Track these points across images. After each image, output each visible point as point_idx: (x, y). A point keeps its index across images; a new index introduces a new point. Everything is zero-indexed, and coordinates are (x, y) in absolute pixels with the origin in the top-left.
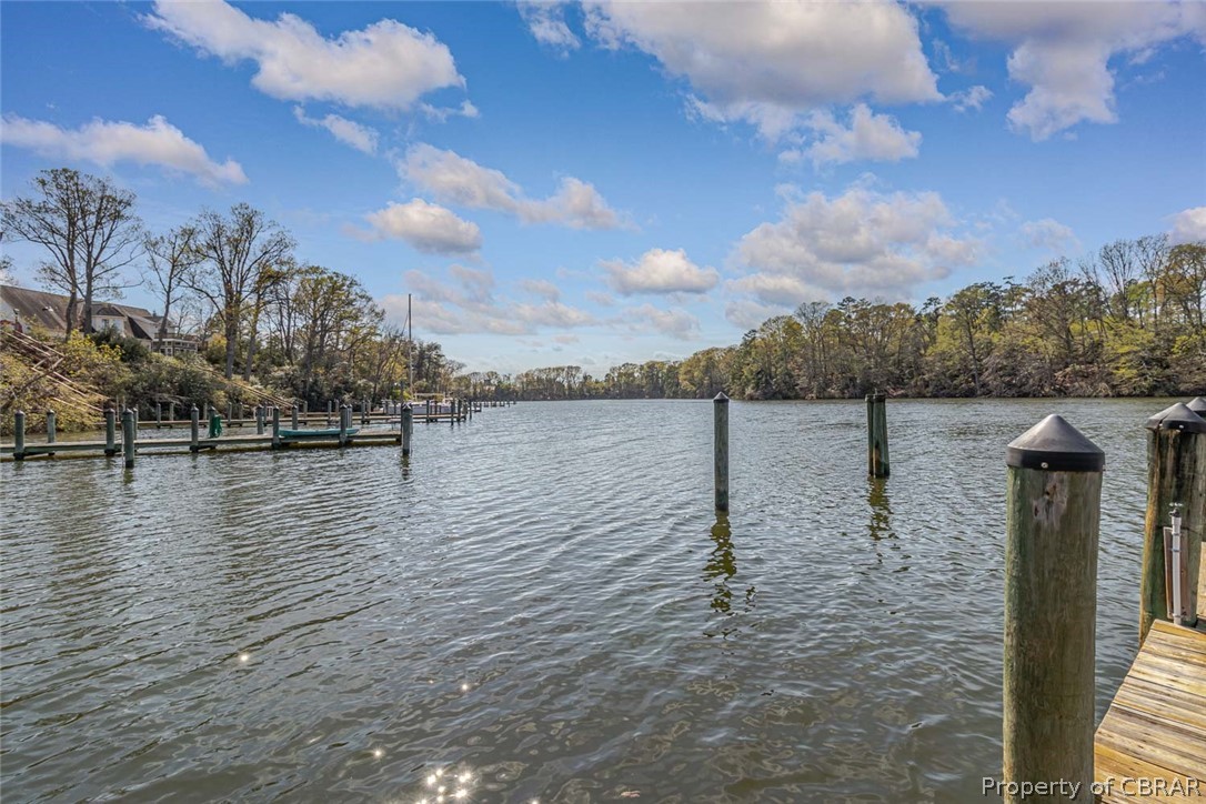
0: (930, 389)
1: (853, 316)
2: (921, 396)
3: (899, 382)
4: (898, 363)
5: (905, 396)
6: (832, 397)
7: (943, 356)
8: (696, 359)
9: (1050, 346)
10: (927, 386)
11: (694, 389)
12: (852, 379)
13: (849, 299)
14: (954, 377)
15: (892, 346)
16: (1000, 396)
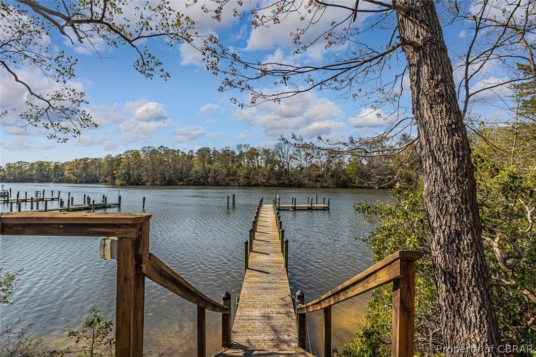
0: (192, 182)
1: (163, 153)
2: (189, 185)
3: (181, 179)
4: (181, 173)
5: (183, 185)
6: (157, 185)
7: (196, 172)
8: (77, 163)
9: (224, 171)
10: (190, 181)
11: (76, 178)
12: (165, 178)
13: (162, 147)
14: (199, 179)
15: (179, 166)
16: (212, 185)
